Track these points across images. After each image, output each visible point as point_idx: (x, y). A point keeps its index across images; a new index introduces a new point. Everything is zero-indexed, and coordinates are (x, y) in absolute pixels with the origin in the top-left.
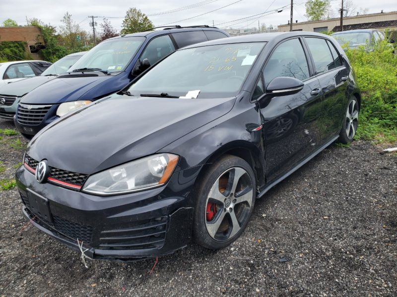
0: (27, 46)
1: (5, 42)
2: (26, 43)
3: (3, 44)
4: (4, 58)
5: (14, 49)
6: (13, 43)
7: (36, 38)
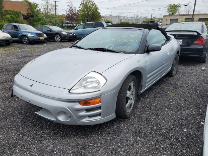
0: (21, 15)
1: (7, 11)
2: (20, 13)
3: (5, 12)
4: (5, 21)
5: (13, 16)
6: (12, 11)
7: (27, 10)
